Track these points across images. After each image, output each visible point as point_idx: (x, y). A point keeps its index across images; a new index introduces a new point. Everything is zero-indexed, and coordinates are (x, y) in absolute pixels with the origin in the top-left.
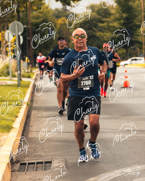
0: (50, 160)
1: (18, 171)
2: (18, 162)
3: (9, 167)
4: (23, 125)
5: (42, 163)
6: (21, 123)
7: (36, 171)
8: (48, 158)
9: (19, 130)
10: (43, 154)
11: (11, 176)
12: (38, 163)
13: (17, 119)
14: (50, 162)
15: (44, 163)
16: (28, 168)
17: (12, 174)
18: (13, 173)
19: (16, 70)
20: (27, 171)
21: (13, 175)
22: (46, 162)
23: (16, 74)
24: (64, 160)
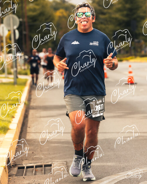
0: (50, 163)
1: (16, 175)
2: (15, 166)
3: (6, 172)
4: (20, 126)
5: (41, 166)
6: (18, 124)
7: (35, 175)
8: (47, 161)
9: (16, 132)
10: (42, 156)
11: (9, 181)
12: (36, 167)
13: (13, 119)
14: (50, 165)
15: (43, 166)
16: (26, 172)
17: (9, 179)
18: (10, 177)
19: (12, 67)
20: (25, 175)
21: (10, 180)
22: (46, 166)
23: (12, 71)
24: (65, 163)
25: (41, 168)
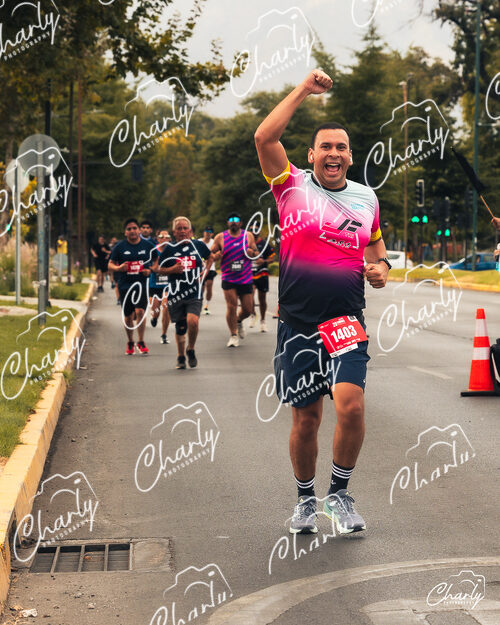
0: (125, 541)
1: (32, 570)
2: (31, 543)
3: (5, 559)
4: (50, 435)
5: (101, 548)
6: (43, 432)
7: (82, 570)
8: (118, 535)
9: (37, 451)
10: (106, 522)
11: (11, 585)
12: (89, 548)
13: (32, 417)
14: (126, 547)
15: (107, 549)
16: (59, 560)
17: (12, 578)
18: (15, 575)
19: (35, 277)
20: (56, 570)
21: (15, 580)
22: (113, 547)
23: (35, 286)
24: (166, 541)
25: (101, 553)
